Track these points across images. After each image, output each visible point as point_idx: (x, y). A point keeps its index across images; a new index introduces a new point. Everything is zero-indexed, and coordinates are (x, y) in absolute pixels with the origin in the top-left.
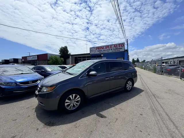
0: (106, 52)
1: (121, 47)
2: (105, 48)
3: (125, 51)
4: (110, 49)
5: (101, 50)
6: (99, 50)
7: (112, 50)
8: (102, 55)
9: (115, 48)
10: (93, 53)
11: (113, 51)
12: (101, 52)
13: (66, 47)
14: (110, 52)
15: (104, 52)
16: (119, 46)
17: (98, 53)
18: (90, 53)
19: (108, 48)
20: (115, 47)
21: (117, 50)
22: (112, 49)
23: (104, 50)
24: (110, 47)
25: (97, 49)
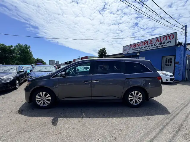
0: (144, 49)
1: (168, 40)
2: (141, 44)
3: (178, 45)
4: (150, 45)
5: (136, 48)
6: (134, 48)
7: (152, 47)
8: (138, 54)
9: (157, 43)
10: (126, 52)
11: (154, 47)
12: (136, 51)
13: (104, 49)
14: (149, 49)
15: (140, 50)
16: (165, 38)
17: (132, 52)
18: (122, 53)
19: (146, 45)
20: (159, 42)
21: (160, 46)
22: (153, 44)
23: (141, 47)
24: (149, 42)
25: (132, 48)
